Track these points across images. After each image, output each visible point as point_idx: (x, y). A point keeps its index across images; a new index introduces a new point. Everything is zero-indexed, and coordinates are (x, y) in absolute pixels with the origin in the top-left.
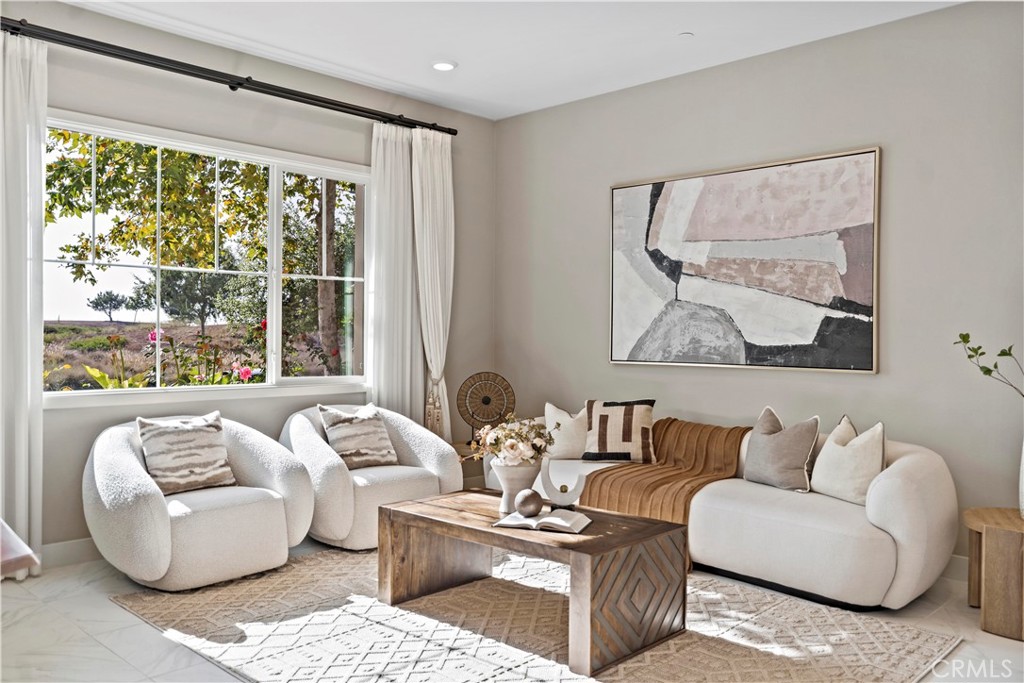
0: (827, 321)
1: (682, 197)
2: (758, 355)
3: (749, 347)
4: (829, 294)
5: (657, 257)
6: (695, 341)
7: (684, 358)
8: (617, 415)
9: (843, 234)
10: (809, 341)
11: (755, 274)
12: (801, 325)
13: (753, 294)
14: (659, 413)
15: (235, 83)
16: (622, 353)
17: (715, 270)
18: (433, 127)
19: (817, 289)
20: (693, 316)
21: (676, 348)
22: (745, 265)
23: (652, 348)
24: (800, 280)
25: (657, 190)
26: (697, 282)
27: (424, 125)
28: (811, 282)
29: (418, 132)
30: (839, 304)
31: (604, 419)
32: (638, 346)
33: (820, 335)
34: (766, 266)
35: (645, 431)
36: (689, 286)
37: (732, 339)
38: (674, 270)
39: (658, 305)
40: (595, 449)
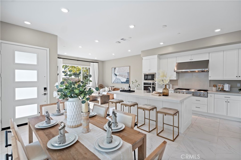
0: (126, 80)
1: (117, 69)
2: (122, 83)
3: (121, 82)
4: (126, 78)
5: (115, 74)
6: (118, 81)
7: (117, 83)
8: (111, 88)
9: (127, 73)
10: (125, 81)
11: (121, 76)
12: (124, 80)
13: (121, 77)
14: (115, 88)
15: (78, 60)
16: (112, 82)
17: (119, 75)
18: (96, 63)
19: (126, 77)
20: (118, 79)
21: (116, 82)
22: (121, 75)
23: (115, 82)
24: (125, 76)
25: (115, 68)
26: (118, 76)
27: (95, 62)
28: (125, 77)
29: (95, 63)
30: (127, 78)
31: (110, 88)
32: (114, 82)
33: (126, 81)
34: (122, 75)
35: (113, 89)
36: (117, 77)
37: (120, 81)
38: (116, 75)
39: (115, 78)
40: (109, 91)
